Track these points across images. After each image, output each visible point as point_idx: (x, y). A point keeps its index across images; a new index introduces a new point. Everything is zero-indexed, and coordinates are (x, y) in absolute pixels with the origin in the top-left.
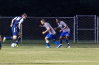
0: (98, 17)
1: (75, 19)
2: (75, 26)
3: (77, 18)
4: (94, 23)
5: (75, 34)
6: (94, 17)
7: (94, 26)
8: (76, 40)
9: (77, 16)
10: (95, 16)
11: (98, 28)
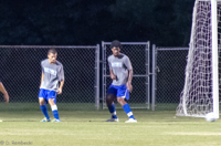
0: (154, 46)
1: (98, 52)
2: (98, 68)
3: (104, 49)
4: (144, 61)
5: (98, 87)
6: (144, 47)
7: (145, 67)
8: (101, 101)
9: (103, 43)
10: (148, 43)
11: (154, 73)
